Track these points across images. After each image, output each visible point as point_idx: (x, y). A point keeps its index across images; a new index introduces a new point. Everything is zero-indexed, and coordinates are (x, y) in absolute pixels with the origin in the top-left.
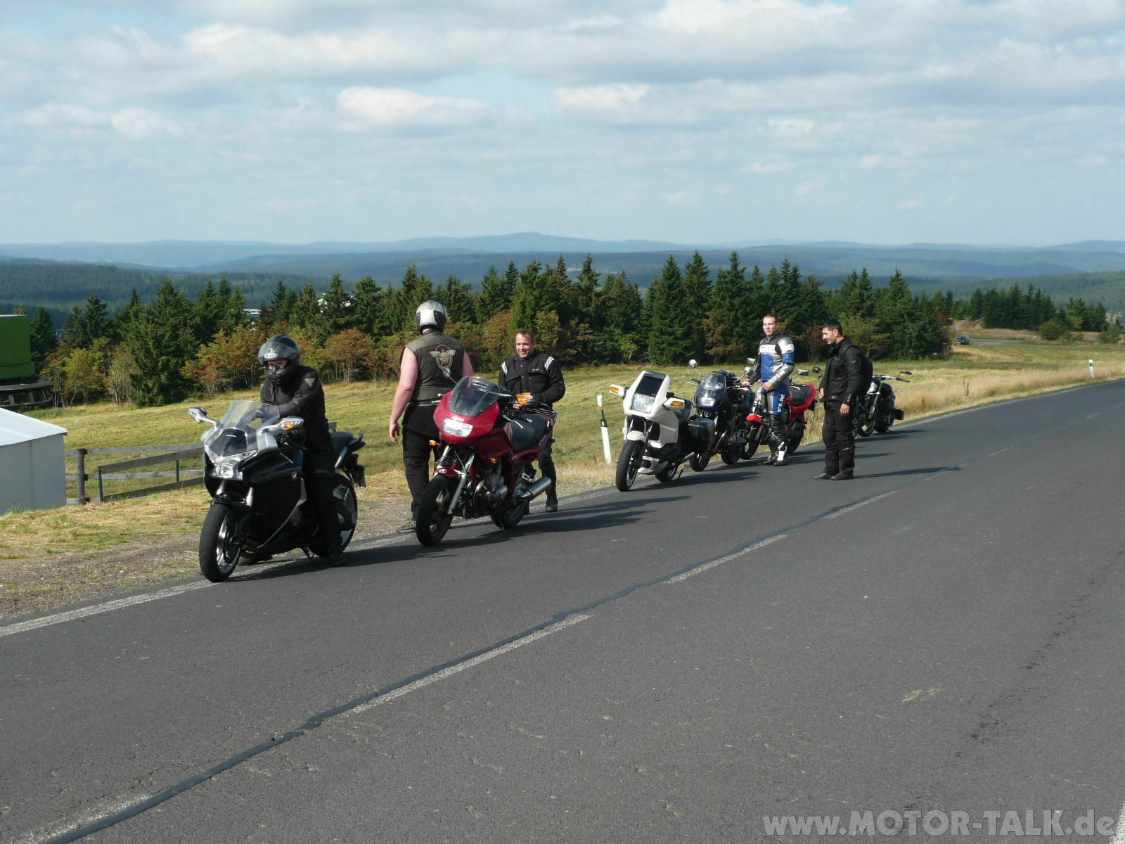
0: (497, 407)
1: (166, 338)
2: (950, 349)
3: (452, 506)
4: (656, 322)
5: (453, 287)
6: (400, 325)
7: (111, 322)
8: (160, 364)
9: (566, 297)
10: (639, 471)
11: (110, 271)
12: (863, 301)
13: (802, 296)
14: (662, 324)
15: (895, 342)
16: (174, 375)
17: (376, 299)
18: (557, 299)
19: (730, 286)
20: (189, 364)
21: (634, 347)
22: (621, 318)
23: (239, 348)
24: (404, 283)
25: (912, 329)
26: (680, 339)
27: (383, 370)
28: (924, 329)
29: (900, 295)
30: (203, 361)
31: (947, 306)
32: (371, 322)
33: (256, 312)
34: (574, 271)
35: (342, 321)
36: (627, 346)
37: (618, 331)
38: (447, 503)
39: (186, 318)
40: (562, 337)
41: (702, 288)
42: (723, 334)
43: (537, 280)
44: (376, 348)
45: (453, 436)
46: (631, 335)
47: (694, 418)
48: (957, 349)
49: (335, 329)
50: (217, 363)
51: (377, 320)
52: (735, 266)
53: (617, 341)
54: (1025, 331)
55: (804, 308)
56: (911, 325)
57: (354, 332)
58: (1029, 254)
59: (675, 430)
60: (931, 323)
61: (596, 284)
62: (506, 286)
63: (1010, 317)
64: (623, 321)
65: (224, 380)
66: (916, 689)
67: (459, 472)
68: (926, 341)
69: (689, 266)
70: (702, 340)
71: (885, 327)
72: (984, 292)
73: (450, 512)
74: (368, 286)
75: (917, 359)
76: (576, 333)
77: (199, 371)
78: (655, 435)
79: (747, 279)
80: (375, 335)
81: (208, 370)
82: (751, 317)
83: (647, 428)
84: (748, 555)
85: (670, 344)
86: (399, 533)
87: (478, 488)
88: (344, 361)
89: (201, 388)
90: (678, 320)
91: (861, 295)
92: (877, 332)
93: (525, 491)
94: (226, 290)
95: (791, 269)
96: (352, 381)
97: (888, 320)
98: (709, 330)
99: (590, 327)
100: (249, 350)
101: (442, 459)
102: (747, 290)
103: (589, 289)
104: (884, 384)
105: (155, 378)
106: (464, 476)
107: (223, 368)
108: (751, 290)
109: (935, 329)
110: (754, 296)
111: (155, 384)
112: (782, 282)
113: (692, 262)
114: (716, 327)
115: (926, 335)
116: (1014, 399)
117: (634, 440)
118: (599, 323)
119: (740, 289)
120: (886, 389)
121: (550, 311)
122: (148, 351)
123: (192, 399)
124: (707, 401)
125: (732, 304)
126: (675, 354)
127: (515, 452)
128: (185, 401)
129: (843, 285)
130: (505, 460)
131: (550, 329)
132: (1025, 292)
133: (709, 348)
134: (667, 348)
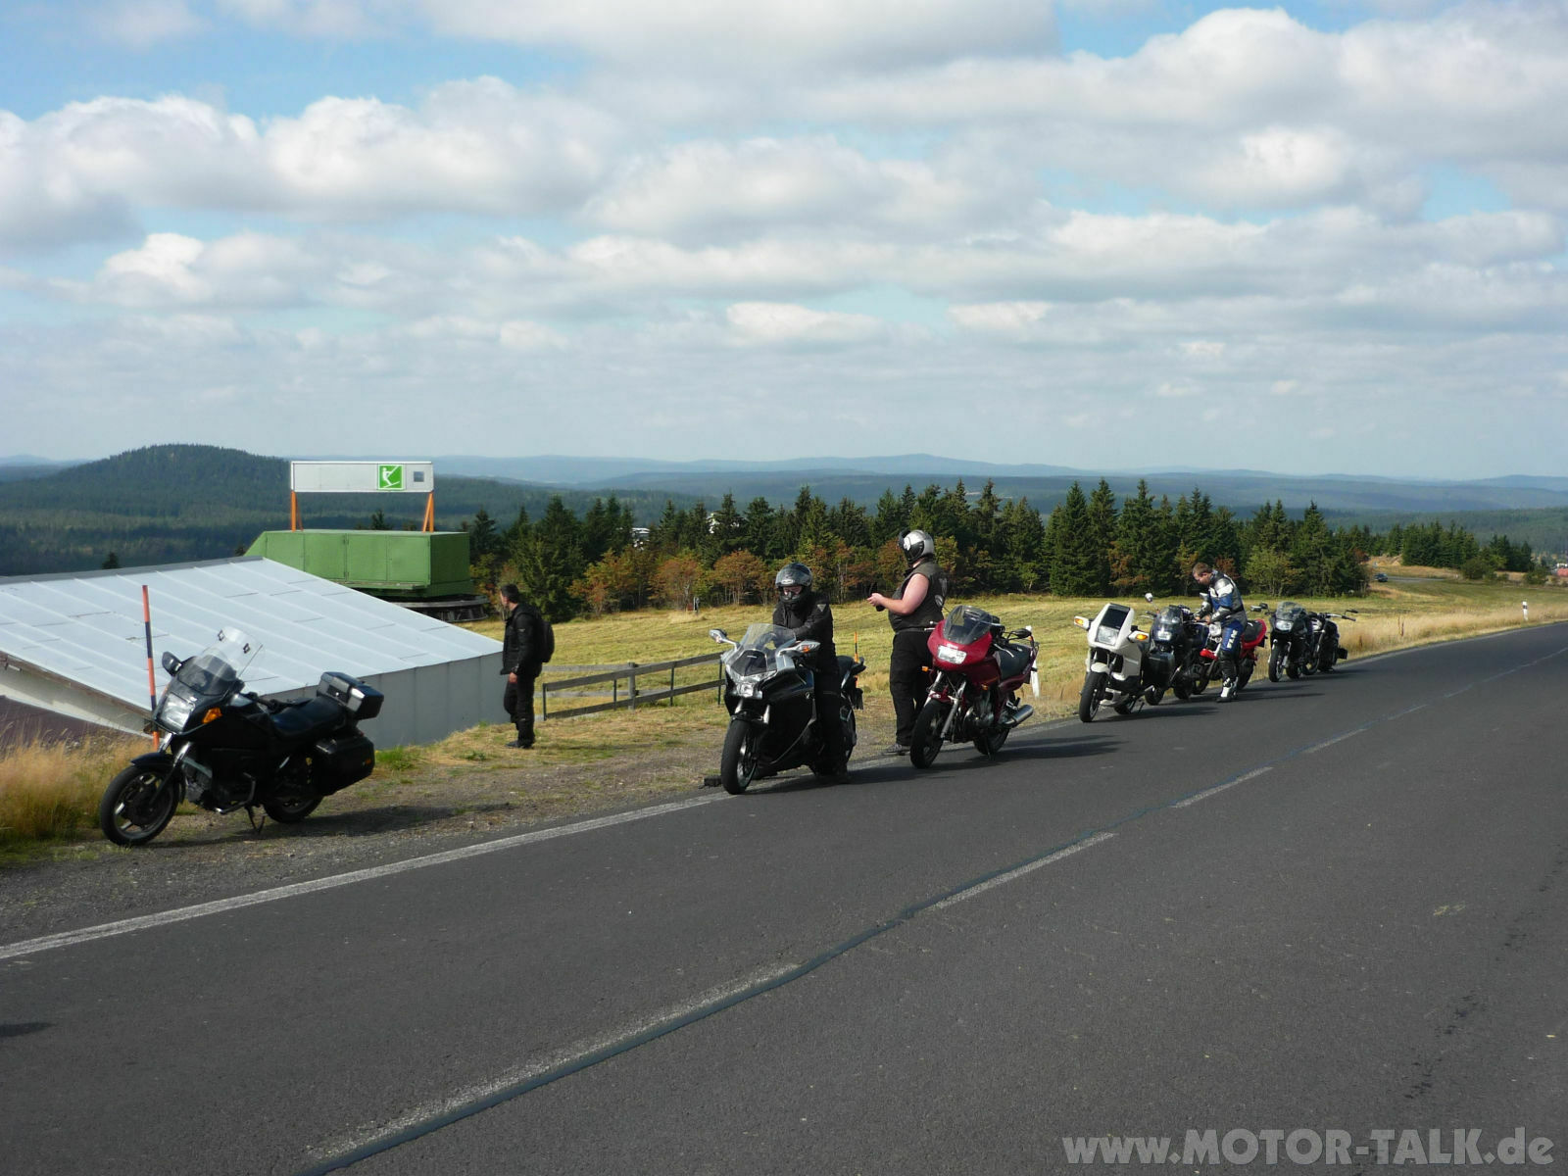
0: (990, 636)
1: (555, 556)
2: (1368, 586)
3: (945, 730)
4: (1059, 550)
5: (847, 510)
6: (792, 548)
7: (499, 538)
8: (548, 582)
9: (965, 522)
10: (1101, 702)
11: (490, 487)
12: (1277, 534)
13: (1213, 528)
14: (1065, 553)
15: (1310, 577)
16: (562, 595)
17: (769, 520)
18: (956, 525)
19: (1137, 515)
20: (576, 583)
21: (1034, 576)
22: (1022, 546)
23: (627, 568)
24: (797, 504)
25: (1329, 564)
26: (1084, 569)
27: (774, 595)
28: (1341, 565)
29: (1316, 528)
30: (591, 580)
31: (1365, 542)
32: (762, 544)
33: (644, 531)
34: (973, 496)
35: (733, 542)
36: (1028, 575)
37: (1020, 559)
38: (940, 727)
39: (574, 537)
40: (959, 563)
41: (1107, 517)
42: (1129, 565)
43: (935, 505)
44: (768, 571)
45: (946, 663)
46: (1032, 564)
47: (1154, 651)
48: (1375, 586)
49: (726, 550)
50: (604, 583)
51: (769, 543)
52: (1143, 494)
53: (1017, 569)
54: (1447, 569)
55: (1214, 540)
56: (1327, 560)
57: (745, 554)
58: (1449, 488)
59: (1137, 663)
60: (1348, 559)
61: (996, 510)
62: (902, 510)
63: (1431, 554)
64: (1023, 549)
65: (611, 601)
66: (1443, 905)
67: (951, 698)
68: (1342, 576)
69: (1094, 494)
70: (1107, 570)
71: (1301, 562)
72: (1405, 528)
73: (942, 736)
74: (760, 506)
75: (1333, 596)
76: (973, 560)
77: (587, 591)
78: (1118, 668)
79: (1155, 508)
80: (767, 557)
81: (595, 589)
82: (1158, 548)
83: (1111, 660)
84: (1241, 784)
85: (1073, 574)
86: (883, 755)
87: (968, 713)
88: (734, 584)
89: (588, 608)
90: (1081, 550)
91: (1276, 528)
92: (1292, 567)
93: (1009, 718)
94: (614, 507)
95: (1201, 499)
96: (741, 605)
97: (1303, 555)
98: (1115, 560)
99: (990, 554)
100: (637, 570)
101: (934, 685)
102: (1154, 519)
103: (989, 515)
104: (1329, 622)
105: (543, 596)
106: (956, 701)
107: (610, 588)
108: (1159, 519)
109: (1352, 565)
110: (1162, 526)
111: (542, 603)
112: (1192, 512)
113: (1098, 489)
114: (1121, 557)
115: (1342, 571)
116: (1449, 641)
117: (1099, 671)
118: (999, 549)
119: (1148, 519)
120: (1331, 627)
121: (948, 536)
122: (536, 568)
123: (580, 619)
124: (1164, 635)
125: (1139, 534)
126: (1078, 585)
127: (1002, 680)
128: (572, 621)
129: (1255, 517)
130: (993, 687)
131: (948, 556)
132: (1446, 529)
133: (1114, 580)
134: (1070, 577)
